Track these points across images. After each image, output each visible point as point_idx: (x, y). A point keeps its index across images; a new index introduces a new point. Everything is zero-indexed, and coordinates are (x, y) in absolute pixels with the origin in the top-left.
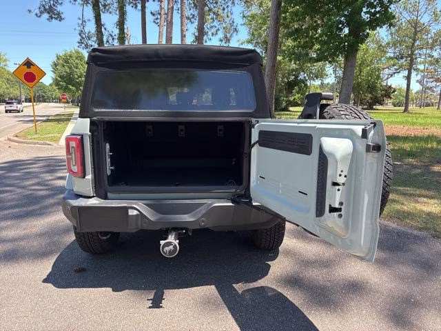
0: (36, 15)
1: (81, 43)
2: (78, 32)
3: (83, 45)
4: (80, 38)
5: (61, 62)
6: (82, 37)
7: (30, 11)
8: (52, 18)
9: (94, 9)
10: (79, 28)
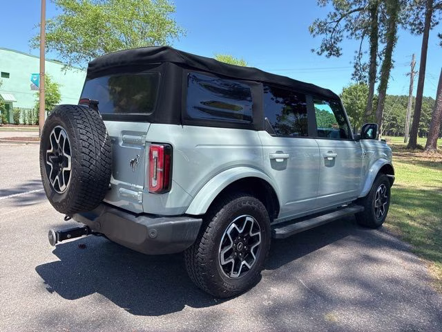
0: (318, 53)
1: (355, 75)
2: (353, 65)
3: (357, 77)
4: (354, 70)
5: (345, 94)
6: (357, 69)
7: (313, 50)
8: (330, 54)
9: (371, 40)
10: (355, 61)
